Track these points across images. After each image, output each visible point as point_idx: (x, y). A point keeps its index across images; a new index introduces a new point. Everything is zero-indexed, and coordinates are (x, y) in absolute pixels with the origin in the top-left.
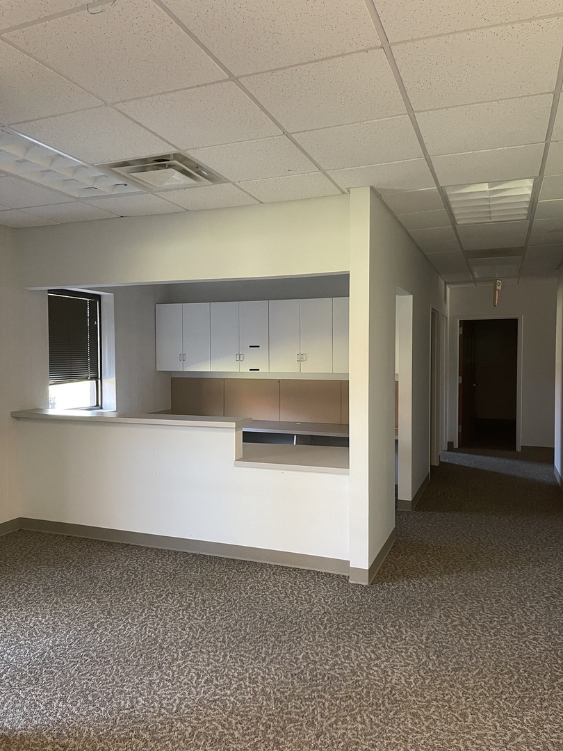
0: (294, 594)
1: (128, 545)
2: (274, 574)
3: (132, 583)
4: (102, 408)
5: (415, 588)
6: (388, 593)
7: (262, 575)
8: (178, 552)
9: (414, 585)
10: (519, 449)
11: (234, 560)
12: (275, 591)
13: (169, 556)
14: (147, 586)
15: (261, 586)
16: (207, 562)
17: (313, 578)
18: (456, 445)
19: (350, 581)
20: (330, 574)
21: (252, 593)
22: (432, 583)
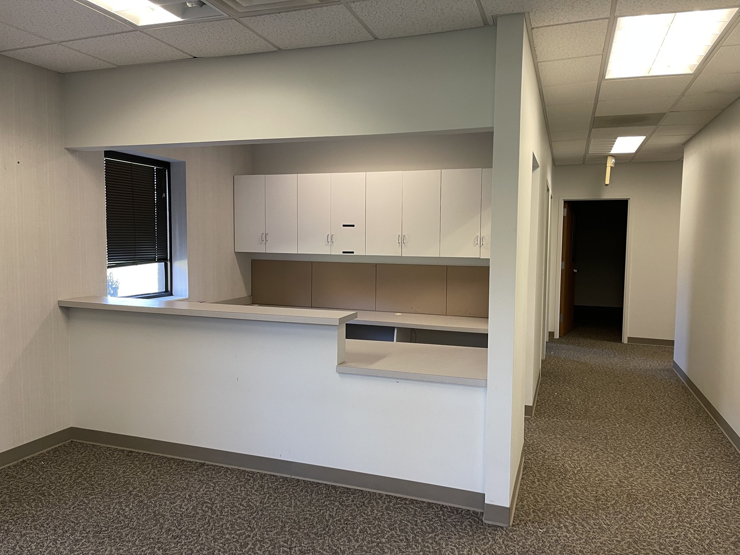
0: (417, 541)
1: (203, 464)
2: (387, 508)
3: (209, 523)
4: (171, 295)
5: (568, 531)
6: (538, 539)
7: (372, 511)
8: (265, 475)
9: (566, 526)
10: (625, 340)
11: (334, 487)
12: (392, 535)
13: (254, 481)
14: (227, 529)
15: (374, 528)
16: (302, 491)
17: (437, 515)
18: (557, 336)
19: (485, 522)
20: (457, 509)
21: (363, 540)
22: (588, 523)
